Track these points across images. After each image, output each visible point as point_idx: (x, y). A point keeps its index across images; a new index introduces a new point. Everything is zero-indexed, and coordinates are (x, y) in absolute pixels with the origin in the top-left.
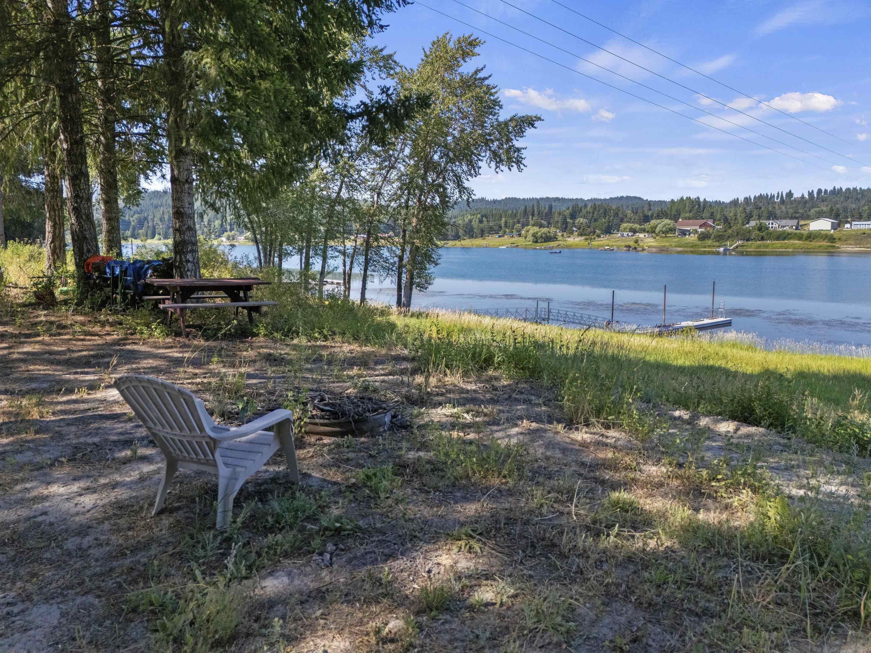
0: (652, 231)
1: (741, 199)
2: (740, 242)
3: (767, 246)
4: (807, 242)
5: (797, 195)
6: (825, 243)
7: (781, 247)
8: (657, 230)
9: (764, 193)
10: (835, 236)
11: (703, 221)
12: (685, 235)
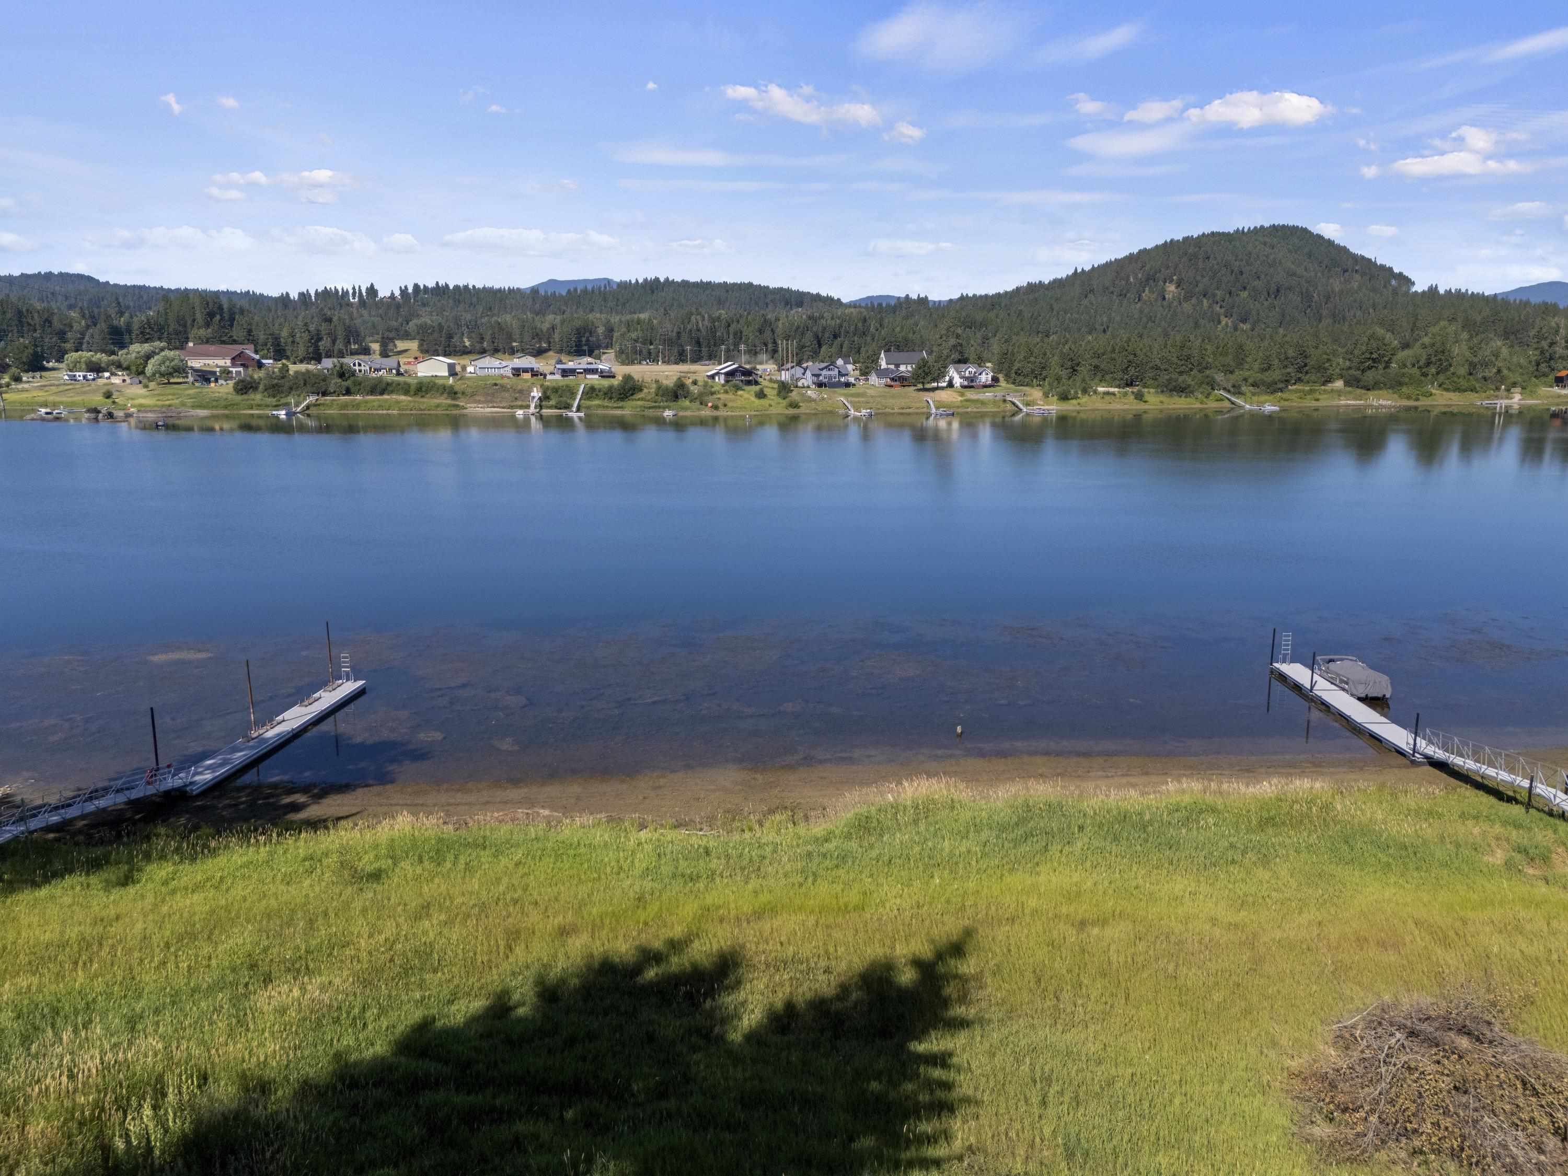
0: (137, 371)
1: (294, 295)
2: (312, 399)
3: (357, 406)
4: (418, 399)
5: (383, 293)
6: (444, 401)
7: (380, 407)
8: (150, 369)
9: (331, 286)
10: (457, 388)
11: (237, 349)
12: (208, 381)
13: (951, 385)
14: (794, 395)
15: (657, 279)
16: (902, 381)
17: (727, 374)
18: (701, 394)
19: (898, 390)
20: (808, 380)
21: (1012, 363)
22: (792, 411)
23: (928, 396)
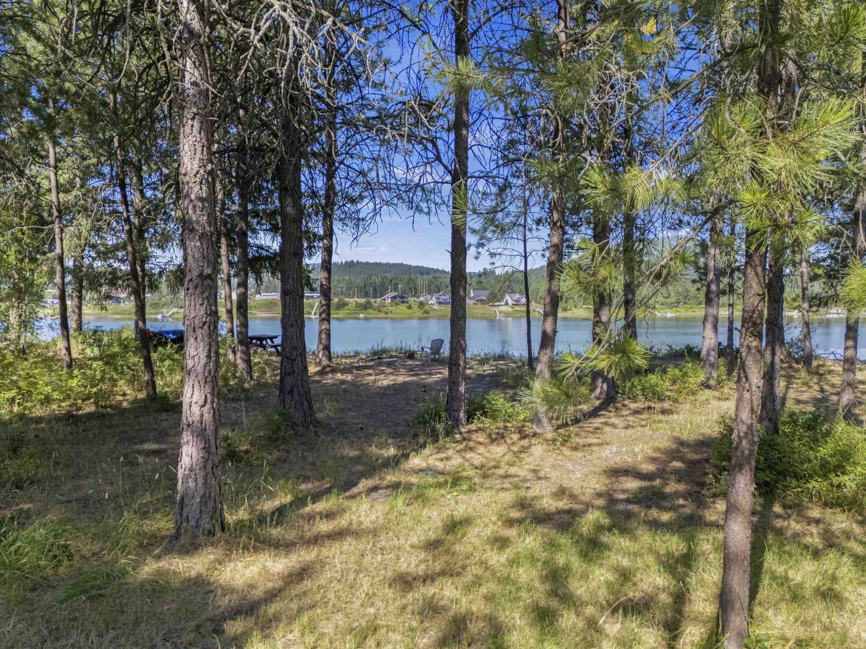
2: (175, 310)
10: (252, 305)
12: (120, 302)
13: (507, 304)
14: (427, 308)
15: (352, 261)
16: (482, 301)
17: (392, 298)
18: (378, 307)
19: (480, 305)
20: (433, 301)
21: (538, 294)
22: (425, 315)
23: (495, 309)
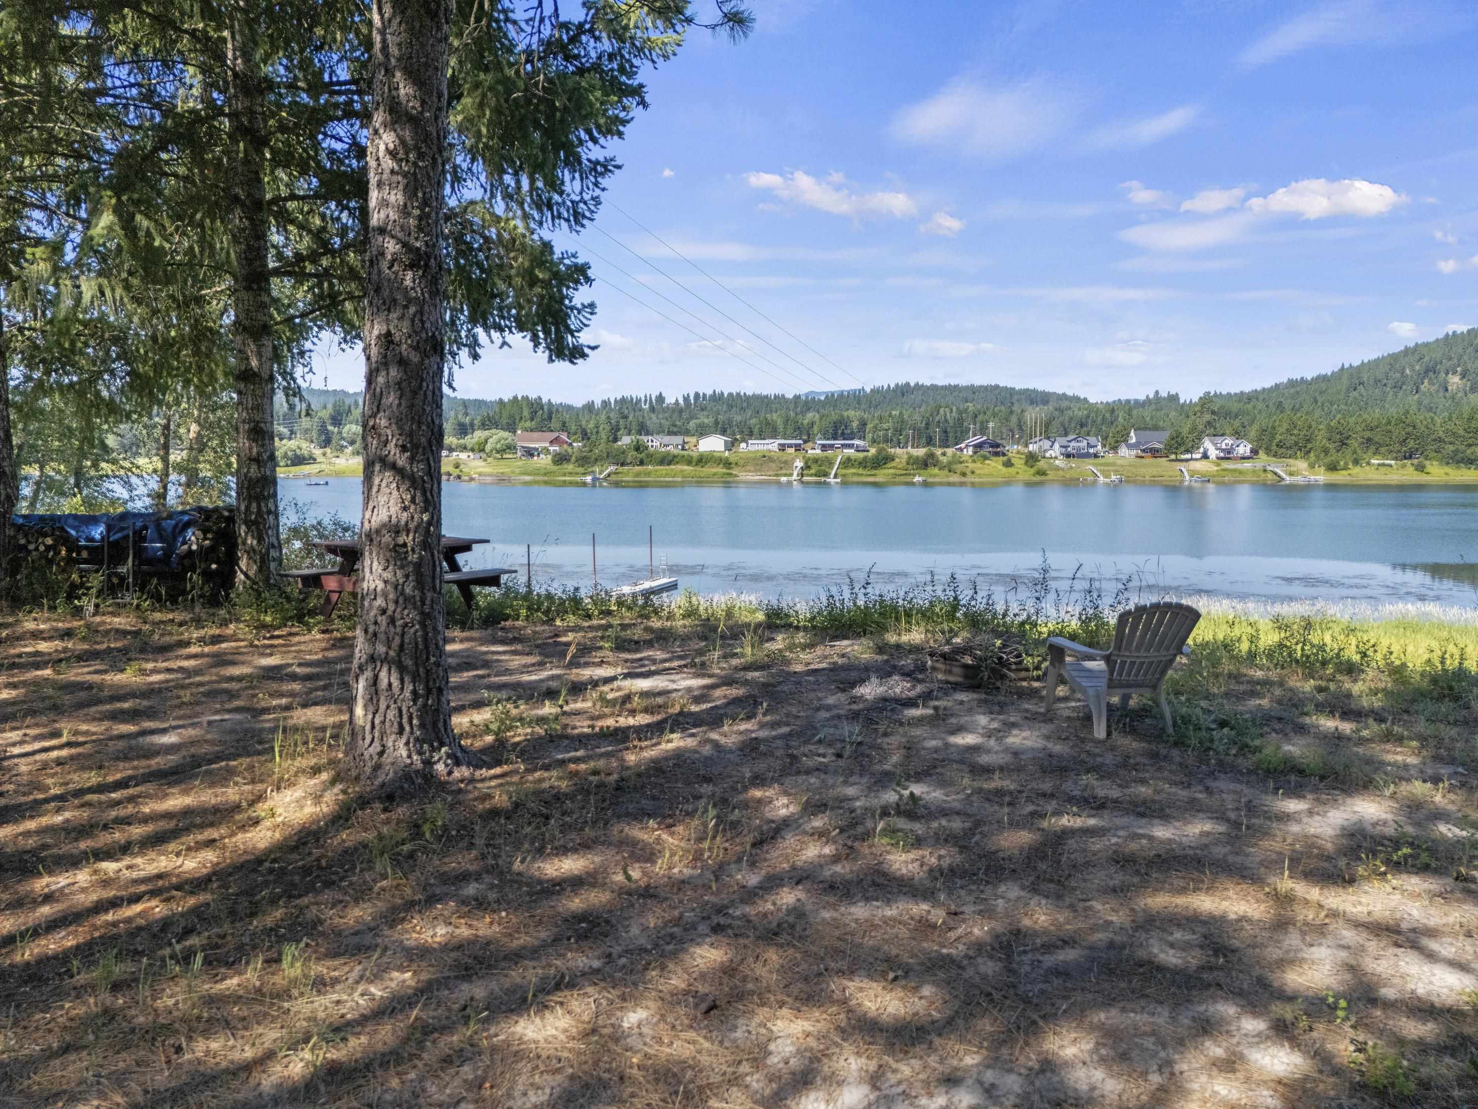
0: (480, 448)
1: (598, 403)
2: (612, 468)
3: (648, 474)
4: (698, 468)
5: (670, 400)
6: (721, 470)
7: (667, 475)
8: (488, 448)
9: (627, 394)
10: (731, 460)
11: (555, 435)
12: (532, 455)
13: (1205, 456)
14: (1042, 464)
15: (908, 384)
16: (1155, 453)
17: (975, 446)
18: (950, 463)
19: (1149, 461)
20: (1057, 449)
21: (1273, 437)
22: (1038, 478)
23: (1182, 466)
